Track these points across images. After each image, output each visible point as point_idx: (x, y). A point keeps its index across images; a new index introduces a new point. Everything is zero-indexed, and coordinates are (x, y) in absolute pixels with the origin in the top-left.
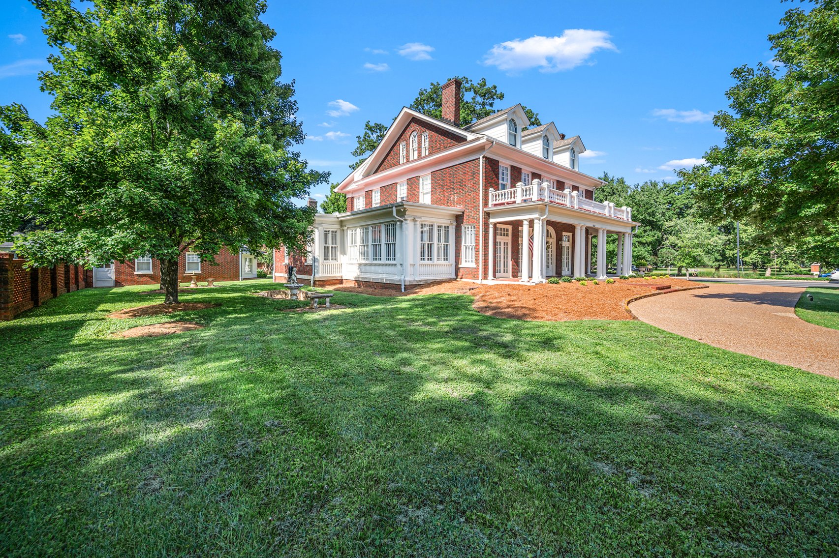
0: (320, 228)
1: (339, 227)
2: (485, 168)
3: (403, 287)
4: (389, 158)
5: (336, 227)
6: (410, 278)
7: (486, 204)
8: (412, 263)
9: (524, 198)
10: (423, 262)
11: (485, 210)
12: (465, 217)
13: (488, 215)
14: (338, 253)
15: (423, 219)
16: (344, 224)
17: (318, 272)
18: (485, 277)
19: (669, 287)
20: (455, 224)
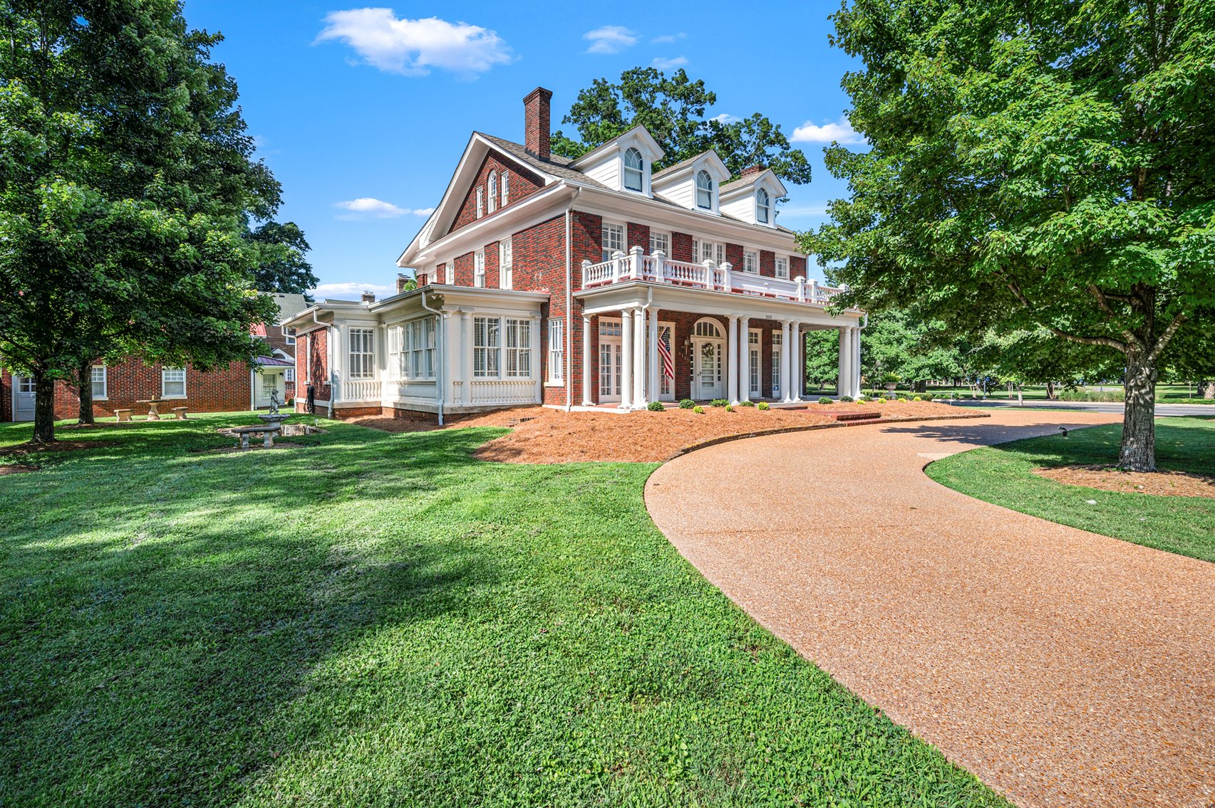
0: (342, 326)
1: (374, 324)
2: (574, 228)
3: (440, 418)
4: (464, 211)
5: (370, 325)
6: (451, 403)
7: (576, 285)
8: (458, 379)
9: (623, 275)
10: (480, 378)
11: (574, 294)
12: (552, 307)
13: (580, 303)
14: (375, 367)
15: (477, 310)
16: (385, 318)
17: (338, 397)
18: (577, 400)
19: (878, 416)
20: (539, 317)
